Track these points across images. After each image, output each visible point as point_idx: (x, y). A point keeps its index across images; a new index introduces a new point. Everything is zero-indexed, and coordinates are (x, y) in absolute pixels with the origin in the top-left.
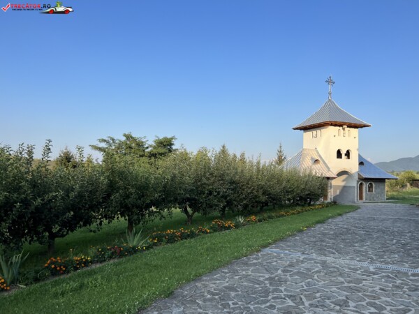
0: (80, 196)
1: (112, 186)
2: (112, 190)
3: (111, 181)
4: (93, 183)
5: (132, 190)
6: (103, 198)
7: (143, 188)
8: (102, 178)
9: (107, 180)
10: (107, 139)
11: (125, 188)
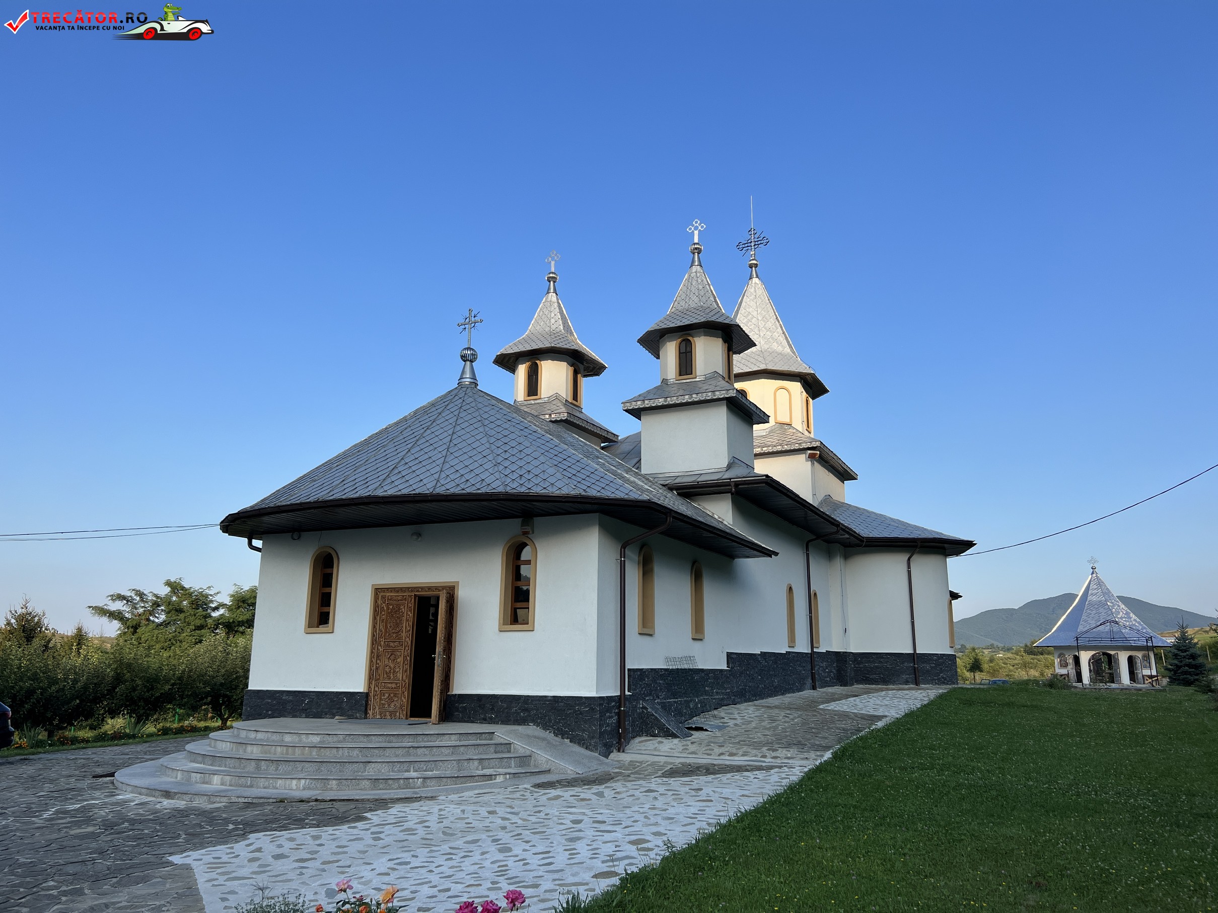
0: (85, 687)
1: (118, 679)
2: (119, 683)
3: (118, 674)
4: (97, 676)
5: (139, 682)
6: (107, 690)
7: (153, 681)
8: (108, 670)
9: (113, 673)
10: (128, 594)
11: (133, 680)
